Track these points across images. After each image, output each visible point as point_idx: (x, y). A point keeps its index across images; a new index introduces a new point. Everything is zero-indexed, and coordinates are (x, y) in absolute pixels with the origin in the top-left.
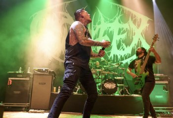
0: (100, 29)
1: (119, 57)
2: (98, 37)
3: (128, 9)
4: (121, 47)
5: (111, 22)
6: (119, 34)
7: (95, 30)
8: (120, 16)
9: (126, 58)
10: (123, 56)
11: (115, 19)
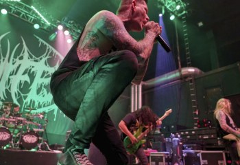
0: (20, 65)
1: (36, 104)
2: (15, 74)
3: (57, 53)
4: (41, 93)
5: (36, 61)
6: (42, 77)
7: (13, 64)
8: (48, 57)
9: (44, 106)
10: (41, 103)
11: (41, 59)
